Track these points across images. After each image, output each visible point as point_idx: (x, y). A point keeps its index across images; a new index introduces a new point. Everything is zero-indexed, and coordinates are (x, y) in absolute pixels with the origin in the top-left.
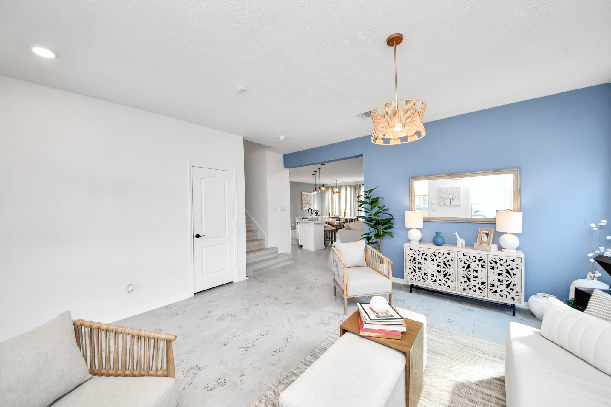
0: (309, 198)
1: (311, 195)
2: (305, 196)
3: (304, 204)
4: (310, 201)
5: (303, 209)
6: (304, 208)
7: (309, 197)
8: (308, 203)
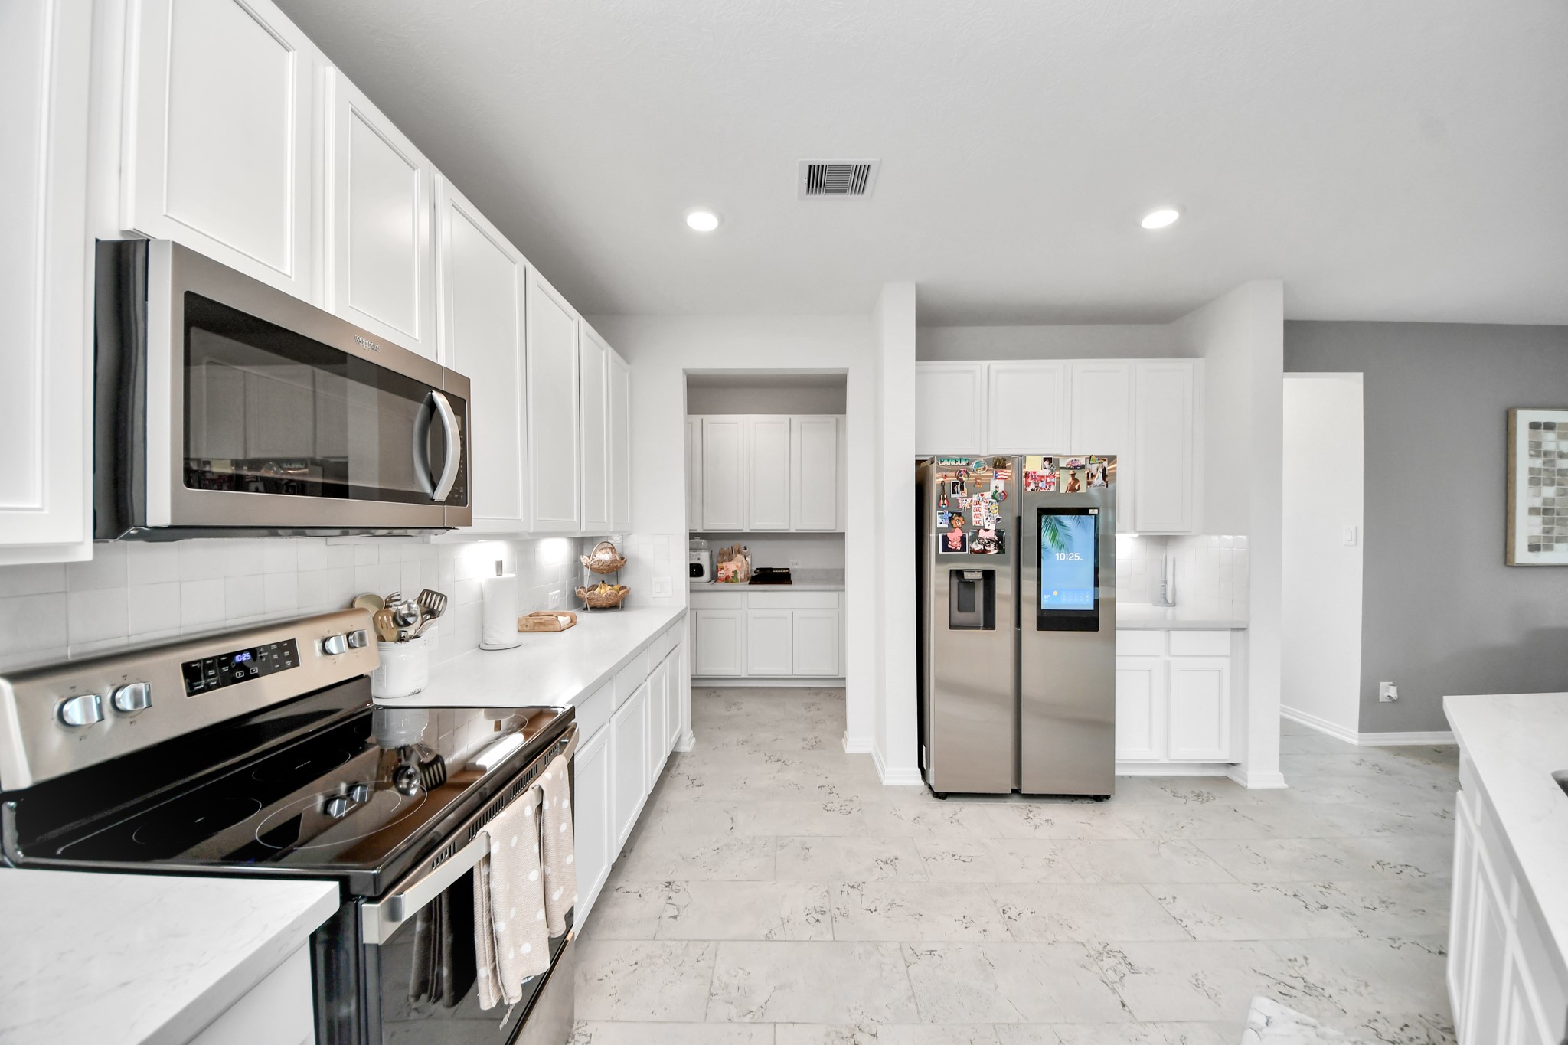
2: (1546, 447)
3: (1533, 511)
5: (1522, 555)
6: (1534, 548)
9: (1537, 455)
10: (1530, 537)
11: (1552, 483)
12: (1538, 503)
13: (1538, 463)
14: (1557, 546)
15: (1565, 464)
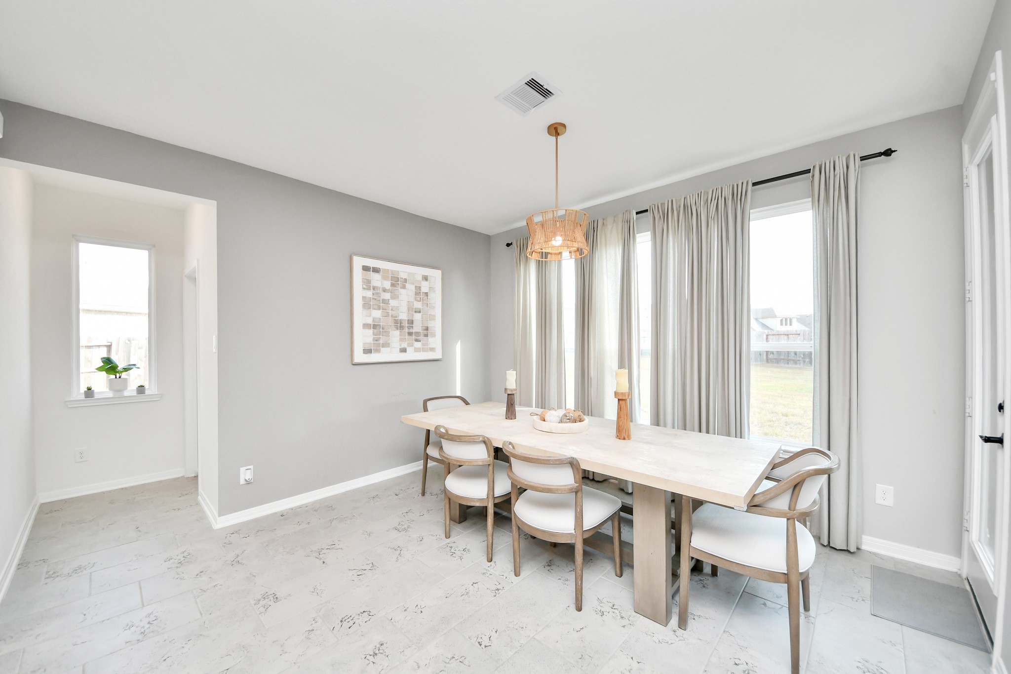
0: (406, 295)
1: (425, 278)
2: (374, 284)
3: (366, 326)
4: (417, 317)
5: (359, 356)
6: (367, 351)
7: (411, 287)
8: (399, 325)
9: (368, 289)
10: (364, 344)
11: (379, 308)
12: (370, 321)
13: (369, 294)
14: (382, 349)
15: (387, 296)
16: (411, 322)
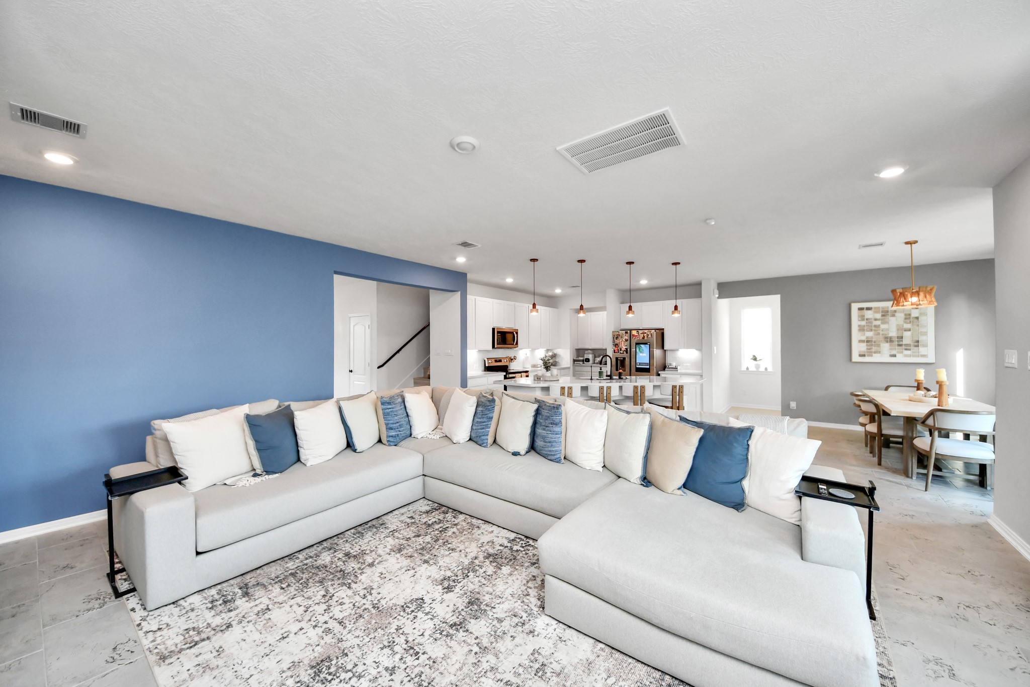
0: (896, 320)
2: (866, 317)
3: (862, 341)
4: (907, 335)
5: (856, 358)
6: (861, 356)
7: (900, 315)
8: (889, 340)
9: (863, 320)
10: (859, 352)
11: (871, 330)
12: (864, 338)
13: (863, 323)
14: (873, 354)
15: (878, 323)
16: (901, 338)
